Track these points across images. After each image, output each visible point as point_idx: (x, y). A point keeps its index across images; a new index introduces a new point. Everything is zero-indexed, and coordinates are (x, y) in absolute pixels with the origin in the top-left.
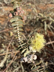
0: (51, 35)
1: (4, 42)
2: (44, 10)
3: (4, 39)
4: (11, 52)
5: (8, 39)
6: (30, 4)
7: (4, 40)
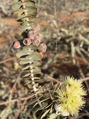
0: (82, 63)
1: (4, 77)
2: (68, 22)
3: (4, 72)
4: (17, 98)
5: (10, 73)
6: (46, 14)
7: (4, 75)
